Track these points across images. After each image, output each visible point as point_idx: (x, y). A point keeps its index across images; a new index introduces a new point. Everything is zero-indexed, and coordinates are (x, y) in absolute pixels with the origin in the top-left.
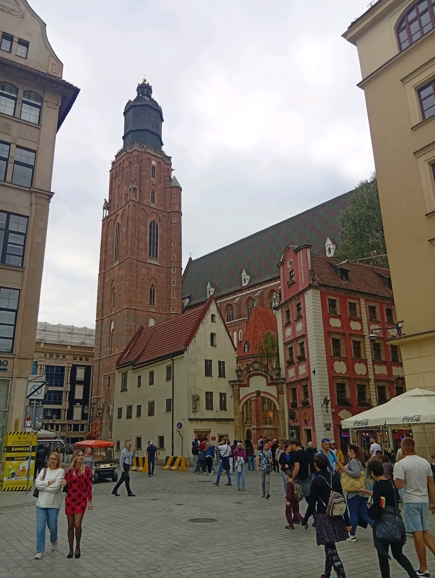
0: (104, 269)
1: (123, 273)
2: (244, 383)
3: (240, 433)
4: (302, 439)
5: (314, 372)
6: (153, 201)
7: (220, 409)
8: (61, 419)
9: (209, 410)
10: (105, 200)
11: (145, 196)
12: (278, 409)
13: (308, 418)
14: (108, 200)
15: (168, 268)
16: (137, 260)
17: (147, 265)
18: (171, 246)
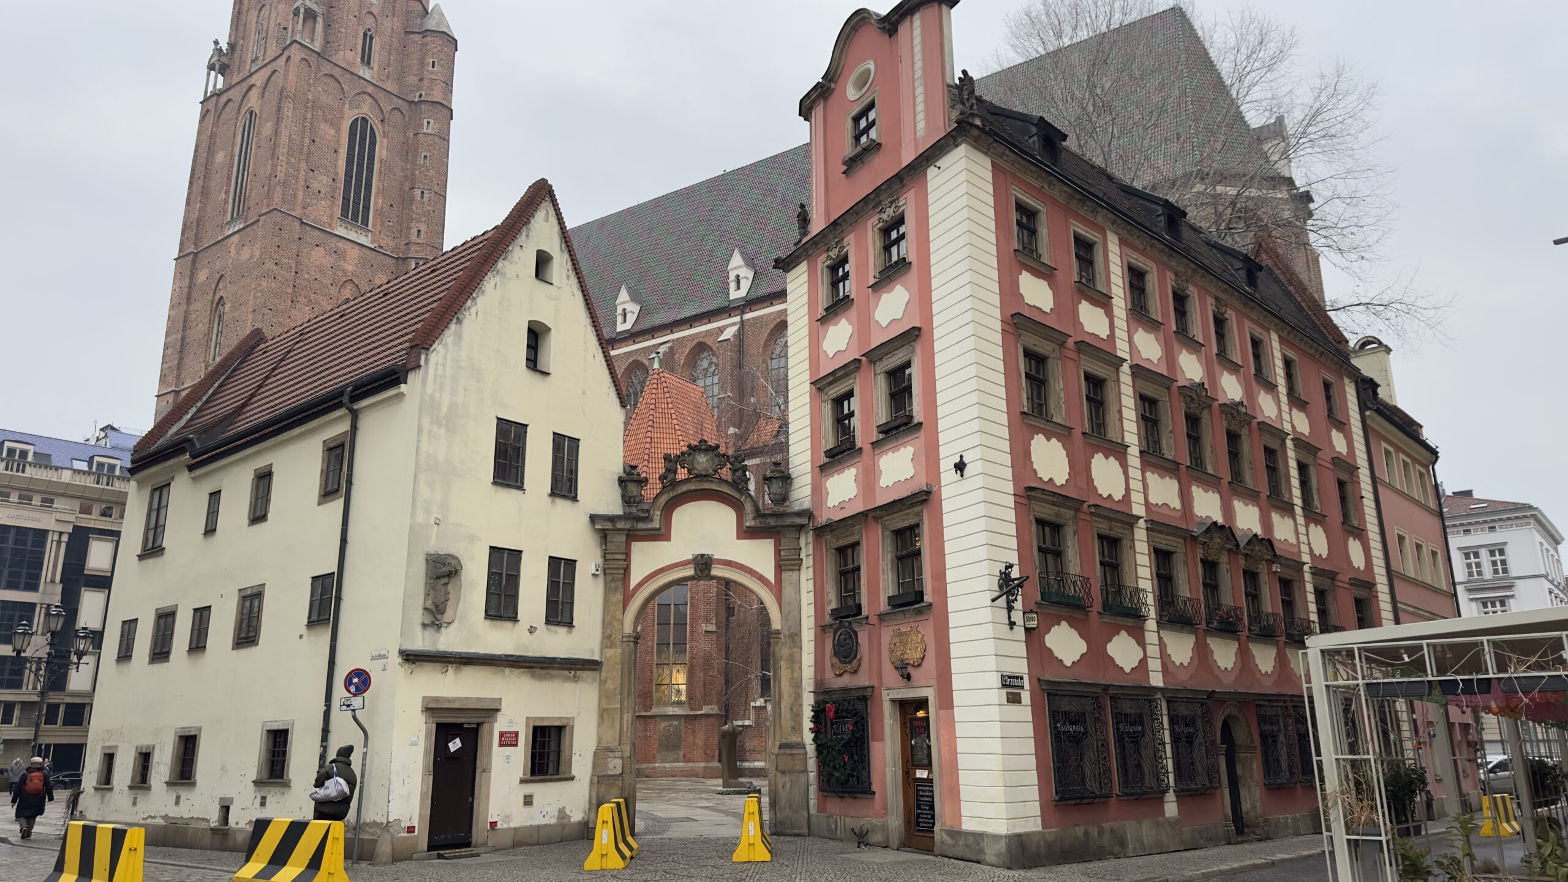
0: (196, 244)
1: (252, 256)
2: (650, 526)
3: (621, 719)
4: (882, 739)
5: (960, 467)
6: (366, 60)
7: (548, 622)
8: (24, 688)
9: (499, 623)
10: (216, 43)
11: (342, 42)
12: (776, 625)
13: (919, 655)
14: (224, 47)
15: (400, 262)
16: (301, 220)
17: (333, 243)
18: (412, 199)
